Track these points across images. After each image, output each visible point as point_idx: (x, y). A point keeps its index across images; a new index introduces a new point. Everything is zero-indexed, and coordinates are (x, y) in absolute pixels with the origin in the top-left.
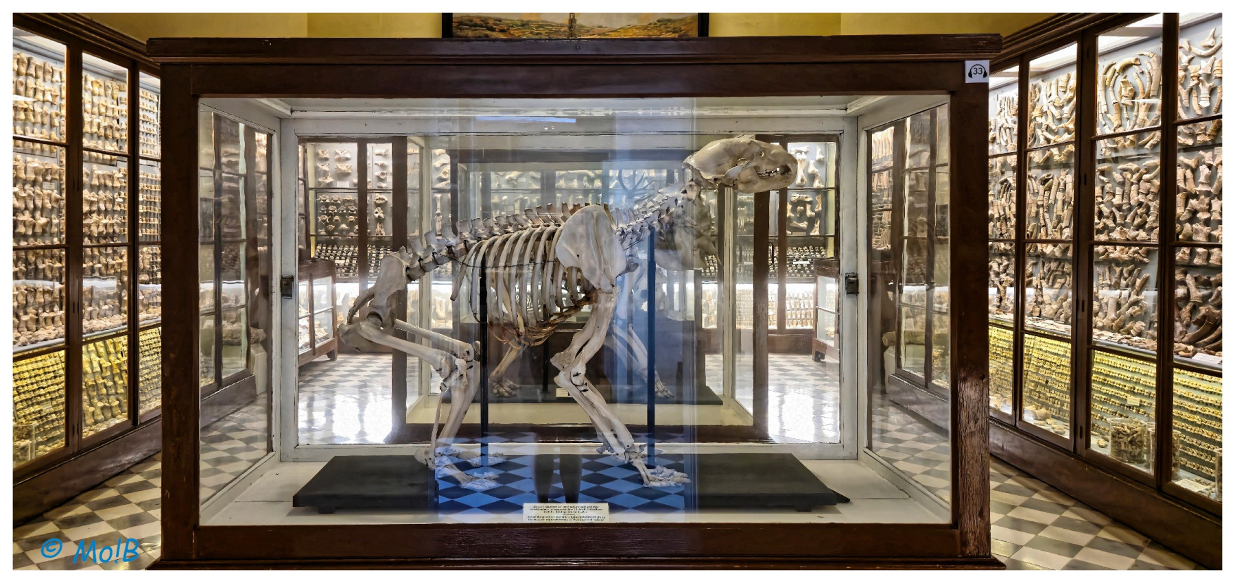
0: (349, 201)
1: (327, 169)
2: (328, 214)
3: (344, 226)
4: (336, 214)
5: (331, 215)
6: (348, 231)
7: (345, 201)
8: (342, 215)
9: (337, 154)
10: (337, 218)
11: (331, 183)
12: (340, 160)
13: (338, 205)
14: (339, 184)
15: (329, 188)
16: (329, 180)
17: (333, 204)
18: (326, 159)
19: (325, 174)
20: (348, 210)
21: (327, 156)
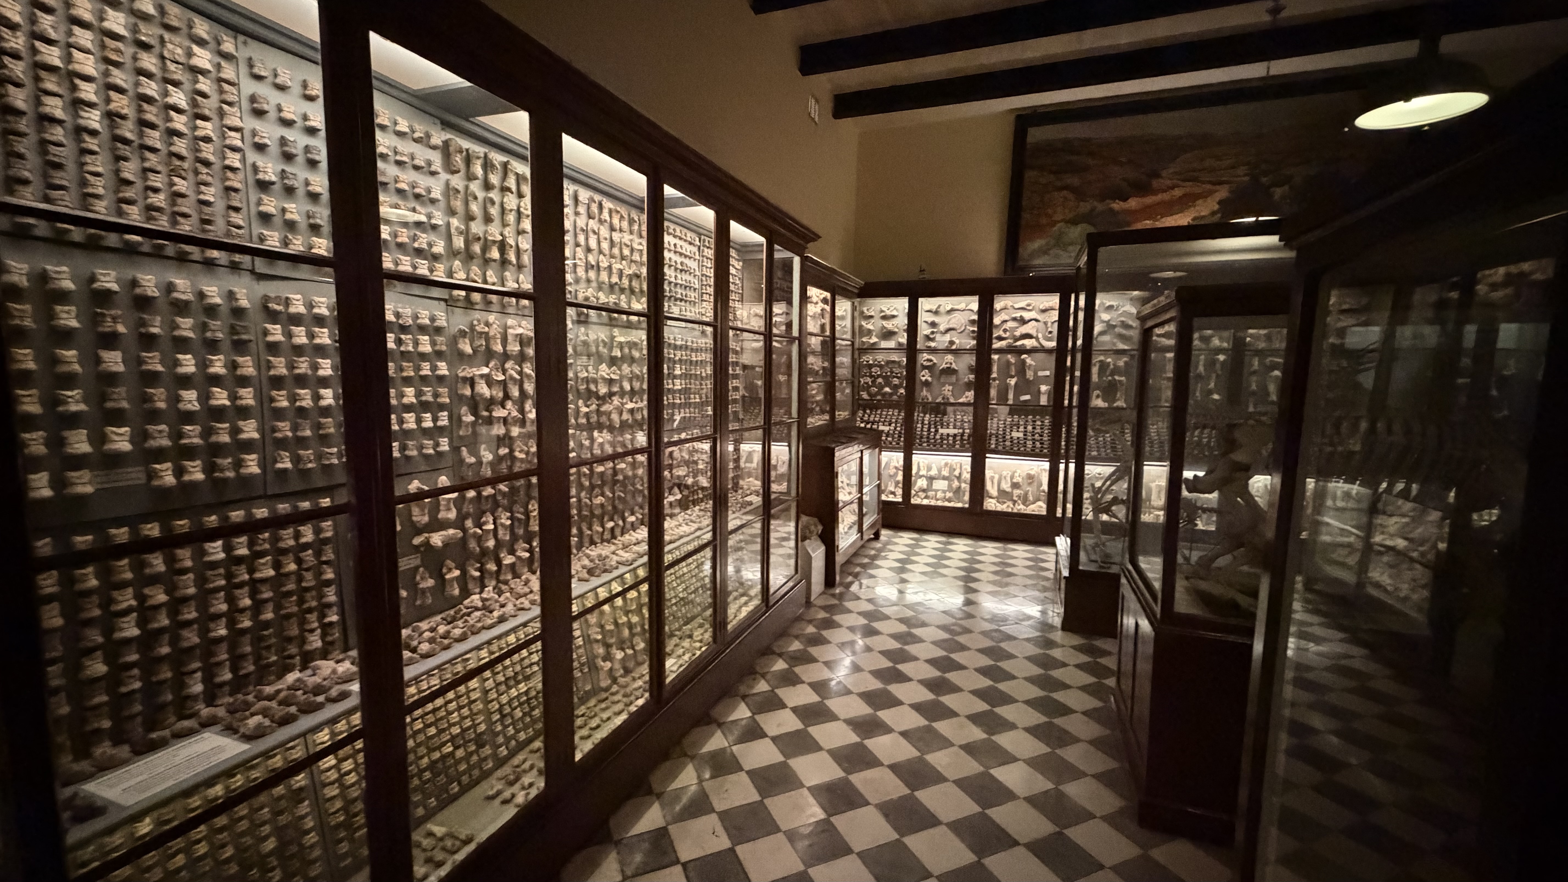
0: (894, 362)
1: (871, 327)
2: (871, 376)
3: (887, 389)
4: (879, 376)
5: (874, 378)
6: (891, 395)
7: (888, 362)
8: (886, 378)
9: (882, 311)
10: (880, 380)
11: (875, 343)
12: (885, 318)
13: (881, 367)
14: (884, 344)
15: (873, 348)
16: (874, 339)
17: (876, 366)
18: (871, 317)
19: (869, 332)
20: (892, 372)
21: (873, 314)
